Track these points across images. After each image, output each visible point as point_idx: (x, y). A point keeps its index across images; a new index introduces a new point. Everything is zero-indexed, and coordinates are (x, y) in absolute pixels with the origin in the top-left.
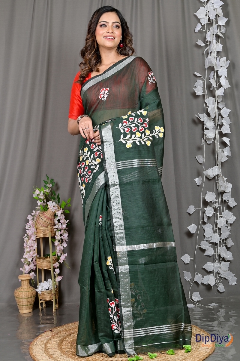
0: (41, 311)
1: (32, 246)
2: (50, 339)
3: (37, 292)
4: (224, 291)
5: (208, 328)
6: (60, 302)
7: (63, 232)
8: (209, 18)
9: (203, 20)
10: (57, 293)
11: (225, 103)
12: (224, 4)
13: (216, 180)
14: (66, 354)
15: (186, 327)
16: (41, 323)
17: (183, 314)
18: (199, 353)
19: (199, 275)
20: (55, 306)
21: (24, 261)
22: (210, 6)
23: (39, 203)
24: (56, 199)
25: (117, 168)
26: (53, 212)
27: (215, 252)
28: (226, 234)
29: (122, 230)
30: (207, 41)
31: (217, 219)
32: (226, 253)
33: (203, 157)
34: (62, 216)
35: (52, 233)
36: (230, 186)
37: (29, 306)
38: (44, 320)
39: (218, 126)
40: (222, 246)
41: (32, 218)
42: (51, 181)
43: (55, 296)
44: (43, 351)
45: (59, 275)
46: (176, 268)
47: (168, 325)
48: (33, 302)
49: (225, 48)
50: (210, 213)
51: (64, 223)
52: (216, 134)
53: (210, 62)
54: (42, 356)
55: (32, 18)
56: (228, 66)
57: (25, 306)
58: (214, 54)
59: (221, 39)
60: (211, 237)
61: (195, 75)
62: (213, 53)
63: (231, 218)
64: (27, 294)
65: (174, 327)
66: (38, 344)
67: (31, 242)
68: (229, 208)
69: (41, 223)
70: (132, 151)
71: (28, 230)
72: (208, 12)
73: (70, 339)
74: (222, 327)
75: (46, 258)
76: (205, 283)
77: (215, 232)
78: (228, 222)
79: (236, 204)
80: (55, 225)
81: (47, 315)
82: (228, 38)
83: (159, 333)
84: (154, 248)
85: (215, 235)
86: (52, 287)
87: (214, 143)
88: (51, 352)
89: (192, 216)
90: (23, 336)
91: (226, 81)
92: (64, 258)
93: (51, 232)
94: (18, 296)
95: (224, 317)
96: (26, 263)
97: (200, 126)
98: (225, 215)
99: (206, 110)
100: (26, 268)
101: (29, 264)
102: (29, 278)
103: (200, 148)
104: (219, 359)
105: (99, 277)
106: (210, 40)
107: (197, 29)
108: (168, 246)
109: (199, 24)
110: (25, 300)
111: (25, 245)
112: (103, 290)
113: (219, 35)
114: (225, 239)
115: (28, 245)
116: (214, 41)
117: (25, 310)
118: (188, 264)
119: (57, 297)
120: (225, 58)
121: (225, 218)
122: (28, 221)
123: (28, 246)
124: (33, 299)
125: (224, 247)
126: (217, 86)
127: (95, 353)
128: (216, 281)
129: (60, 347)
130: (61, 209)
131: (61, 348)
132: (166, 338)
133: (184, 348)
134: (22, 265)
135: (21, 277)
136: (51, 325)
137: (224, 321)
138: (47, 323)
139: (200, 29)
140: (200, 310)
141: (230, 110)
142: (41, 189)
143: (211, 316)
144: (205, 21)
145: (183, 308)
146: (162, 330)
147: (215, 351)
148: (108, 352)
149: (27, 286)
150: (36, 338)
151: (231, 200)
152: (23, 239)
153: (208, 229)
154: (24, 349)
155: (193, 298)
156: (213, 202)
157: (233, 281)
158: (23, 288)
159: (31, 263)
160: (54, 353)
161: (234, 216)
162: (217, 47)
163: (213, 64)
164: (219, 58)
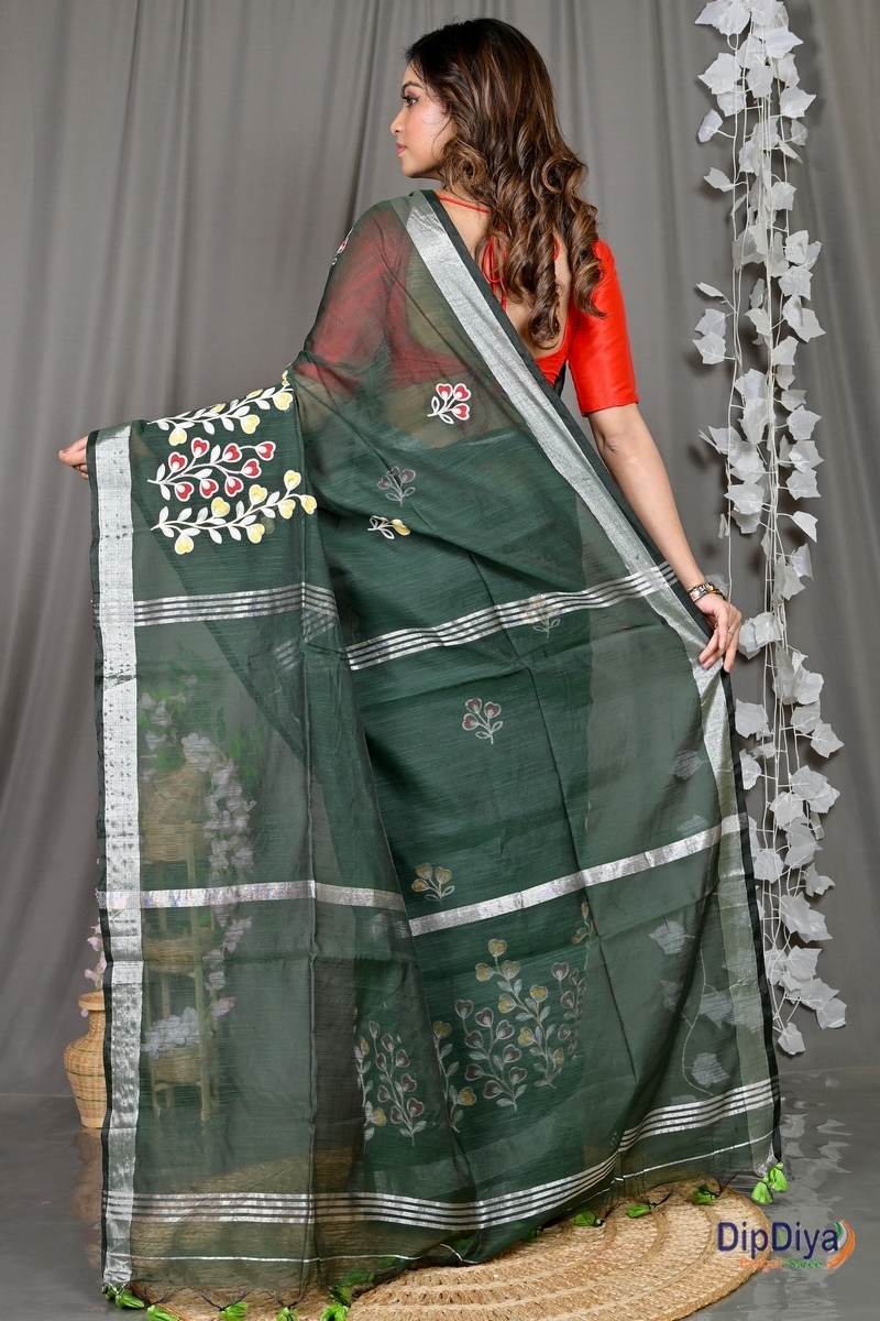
4: (802, 1049)
8: (750, 94)
9: (729, 98)
11: (802, 392)
12: (801, 42)
13: (769, 663)
18: (713, 1267)
22: (754, 51)
25: (136, 622)
27: (768, 913)
28: (803, 850)
29: (131, 834)
30: (743, 174)
31: (772, 798)
32: (804, 918)
33: (726, 581)
36: (816, 681)
39: (777, 472)
40: (792, 893)
49: (804, 199)
52: (768, 501)
53: (751, 248)
56: (814, 260)
58: (767, 220)
59: (793, 167)
61: (699, 293)
62: (762, 216)
63: (821, 795)
68: (815, 761)
72: (747, 70)
77: (764, 842)
78: (812, 809)
79: (840, 744)
82: (818, 163)
85: (765, 854)
87: (762, 530)
94: (78, 1066)
95: (802, 1141)
97: (714, 470)
98: (799, 784)
99: (736, 415)
103: (712, 550)
106: (752, 171)
107: (707, 132)
109: (714, 114)
113: (785, 153)
114: (799, 866)
116: (767, 175)
120: (803, 235)
121: (802, 795)
125: (800, 898)
126: (774, 332)
134: (93, 960)
135: (88, 1000)
137: (801, 1155)
139: (716, 131)
141: (819, 418)
144: (734, 104)
151: (823, 732)
156: (758, 738)
157: (833, 1014)
158: (97, 1038)
161: (833, 786)
162: (778, 195)
163: (761, 255)
164: (784, 235)
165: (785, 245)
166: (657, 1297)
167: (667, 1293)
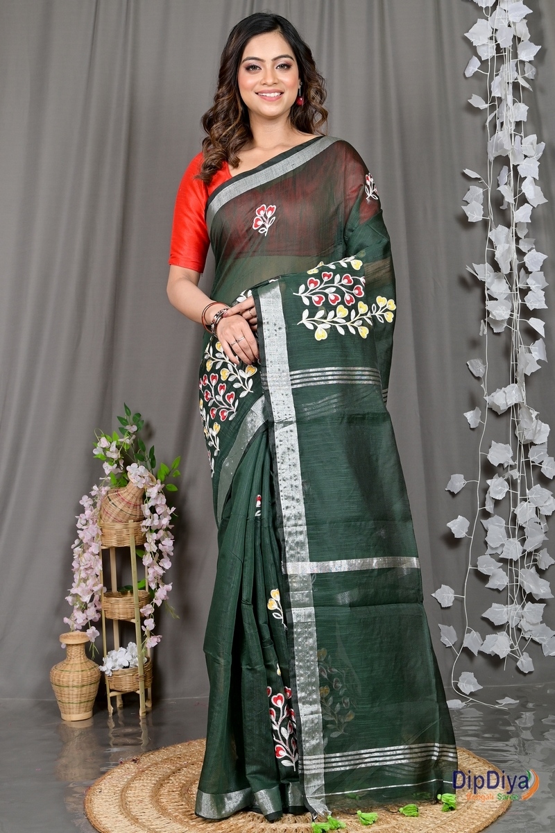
0: (111, 715)
1: (90, 568)
2: (133, 779)
3: (103, 673)
4: (532, 669)
5: (494, 756)
6: (156, 695)
7: (162, 535)
8: (498, 46)
9: (484, 48)
10: (148, 674)
11: (533, 240)
12: (532, 11)
13: (513, 417)
14: (169, 814)
15: (445, 754)
16: (111, 743)
17: (437, 721)
18: (474, 812)
19: (475, 635)
20: (144, 705)
21: (73, 601)
22: (501, 17)
23: (108, 468)
24: (147, 459)
25: (292, 385)
26: (139, 488)
27: (511, 581)
28: (536, 538)
29: (300, 525)
30: (494, 97)
31: (515, 506)
32: (536, 584)
33: (484, 363)
34: (160, 499)
35: (137, 537)
36: (546, 428)
37: (85, 704)
38: (118, 736)
39: (518, 292)
40: (528, 567)
41: (91, 502)
42: (134, 418)
43: (145, 681)
44: (117, 807)
45: (154, 632)
46: (421, 616)
47: (402, 747)
48: (93, 696)
49: (534, 114)
50: (499, 493)
51: (165, 514)
52: (512, 311)
53: (499, 146)
54: (114, 820)
55: (92, 44)
56: (541, 154)
57: (75, 705)
58: (510, 128)
59: (526, 93)
60: (502, 545)
61: (464, 175)
62: (507, 125)
63: (547, 504)
64: (80, 676)
65: (417, 750)
66: (106, 791)
67: (89, 558)
68: (544, 481)
69: (113, 515)
70: (328, 348)
71: (82, 530)
72: (496, 30)
73: (177, 780)
74: (527, 754)
75: (124, 594)
76: (488, 650)
77: (510, 534)
78: (541, 513)
80: (145, 519)
81: (127, 725)
82: (542, 91)
83: (381, 764)
84: (373, 570)
85: (510, 541)
86: (136, 662)
87: (508, 331)
88: (135, 809)
89: (458, 498)
90: (72, 773)
91: (535, 189)
92: (165, 593)
93: (136, 534)
94: (59, 680)
95: (532, 730)
96: (78, 606)
97: (477, 292)
98: (533, 496)
99: (490, 255)
100: (77, 617)
101: (84, 608)
102: (84, 641)
103: (475, 344)
104: (521, 826)
105: (252, 635)
106: (500, 96)
107: (471, 71)
108: (404, 567)
109: (475, 59)
110: (76, 691)
111: (75, 564)
112: (260, 667)
113: (521, 83)
114: (533, 550)
115: (82, 564)
116: (510, 98)
117: (76, 714)
118: (449, 608)
119: (149, 684)
120: (534, 137)
121: (535, 503)
122: (81, 510)
123: (82, 568)
124: (93, 689)
125: (533, 570)
126: (515, 200)
127: (236, 813)
128: (512, 647)
129: (155, 799)
130: (159, 481)
131: (158, 801)
132: (399, 776)
133: (441, 800)
134: (68, 611)
135: (66, 637)
136: (134, 747)
137: (532, 738)
138: (125, 744)
139: (476, 70)
140: (478, 713)
141: (545, 257)
142: (111, 436)
143: (502, 728)
144: (488, 52)
145: (438, 708)
146: (388, 758)
147: (512, 809)
148: (267, 811)
149: (79, 659)
150: (100, 779)
151: (549, 462)
152: (72, 552)
153: (496, 528)
154: (74, 802)
155: (460, 685)
156: (505, 466)
157: (552, 647)
158: (71, 662)
159: (89, 605)
160: (142, 811)
162: (517, 111)
163: (506, 151)
164: (521, 137)
165: (521, 144)
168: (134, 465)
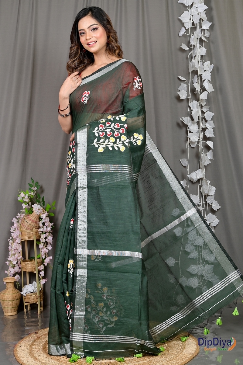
0: (25, 313)
1: (17, 249)
2: (35, 341)
3: (22, 295)
6: (45, 304)
7: (47, 235)
8: (193, 22)
9: (187, 24)
10: (41, 295)
11: (208, 107)
12: (208, 8)
13: (200, 184)
16: (25, 325)
18: (183, 355)
20: (40, 309)
21: (9, 263)
22: (194, 10)
23: (24, 206)
24: (41, 202)
25: (87, 171)
26: (38, 215)
29: (85, 233)
30: (191, 45)
33: (188, 160)
34: (47, 219)
35: (37, 236)
36: (214, 189)
37: (14, 308)
38: (29, 322)
39: (202, 130)
40: (206, 249)
41: (17, 221)
42: (35, 184)
43: (40, 298)
44: (28, 353)
45: (44, 277)
48: (18, 305)
49: (209, 52)
51: (49, 226)
52: (199, 138)
53: (194, 66)
54: (27, 358)
55: (17, 22)
56: (212, 69)
57: (10, 309)
58: (198, 58)
59: (205, 43)
61: (179, 79)
63: (214, 221)
64: (12, 296)
66: (23, 346)
67: (16, 245)
68: (213, 211)
69: (26, 226)
70: (103, 156)
71: (13, 233)
72: (193, 16)
75: (31, 260)
78: (212, 225)
79: (220, 207)
80: (40, 228)
81: (32, 317)
82: (213, 42)
86: (36, 290)
87: (198, 146)
88: (36, 354)
90: (8, 338)
91: (209, 85)
92: (49, 260)
94: (3, 298)
96: (11, 266)
97: (184, 129)
98: (208, 218)
99: (190, 113)
100: (11, 271)
101: (14, 267)
102: (14, 281)
103: (184, 152)
106: (194, 44)
107: (181, 33)
109: (183, 28)
110: (10, 303)
111: (10, 248)
113: (203, 39)
115: (13, 248)
116: (198, 45)
117: (10, 313)
119: (42, 299)
120: (208, 62)
121: (209, 221)
122: (13, 224)
124: (18, 302)
126: (201, 90)
129: (44, 350)
130: (46, 211)
131: (46, 351)
134: (7, 268)
135: (6, 279)
136: (35, 327)
138: (31, 326)
139: (184, 33)
141: (213, 114)
142: (25, 192)
144: (189, 25)
147: (199, 354)
149: (12, 289)
150: (21, 341)
151: (215, 203)
152: (8, 242)
154: (9, 351)
158: (8, 290)
159: (16, 265)
160: (39, 355)
161: (217, 219)
162: (201, 51)
163: (197, 68)
164: (203, 62)
165: (203, 65)
166: (167, 364)
167: (170, 362)
168: (35, 205)
